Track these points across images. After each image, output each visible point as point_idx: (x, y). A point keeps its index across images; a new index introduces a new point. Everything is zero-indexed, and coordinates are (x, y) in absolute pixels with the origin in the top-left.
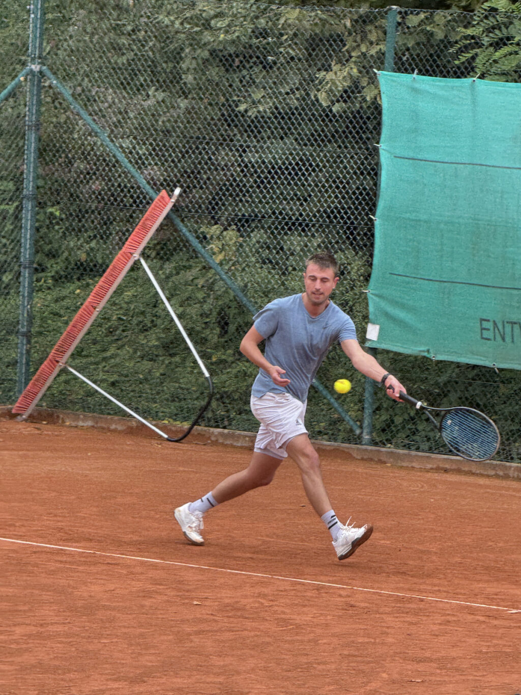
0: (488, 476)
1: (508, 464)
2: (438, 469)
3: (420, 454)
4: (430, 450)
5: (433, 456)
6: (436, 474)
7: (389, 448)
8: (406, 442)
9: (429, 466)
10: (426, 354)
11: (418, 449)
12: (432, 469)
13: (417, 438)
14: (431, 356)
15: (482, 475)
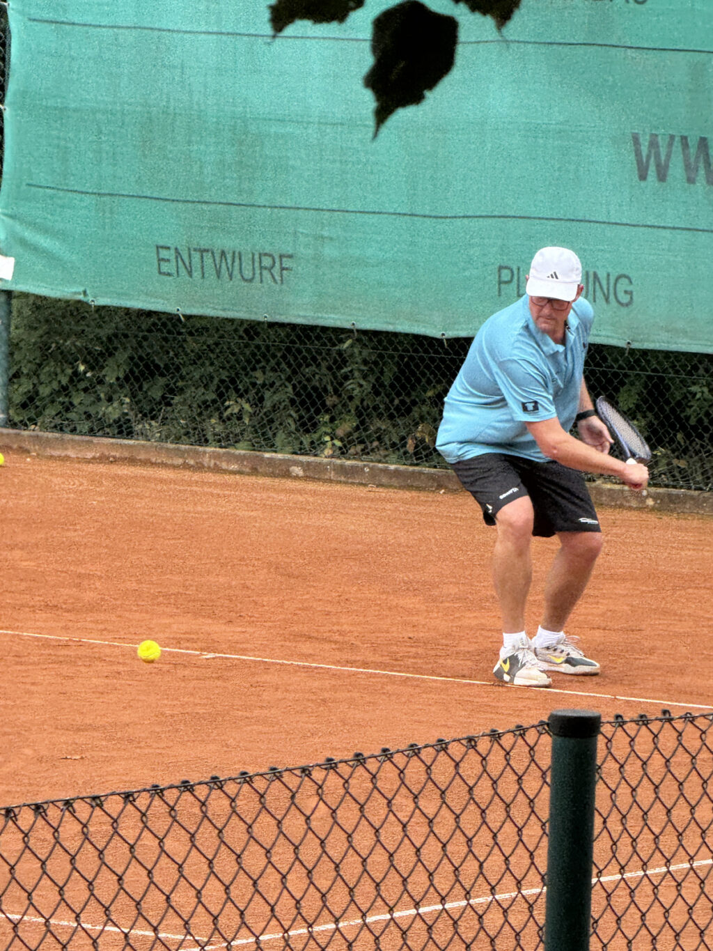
0: (175, 467)
1: (201, 449)
2: (103, 459)
3: (77, 438)
4: (91, 432)
5: (95, 440)
6: (101, 466)
7: (32, 431)
8: (57, 420)
9: (89, 455)
10: (81, 297)
11: (73, 431)
12: (94, 458)
13: (72, 415)
14: (89, 299)
15: (164, 465)
